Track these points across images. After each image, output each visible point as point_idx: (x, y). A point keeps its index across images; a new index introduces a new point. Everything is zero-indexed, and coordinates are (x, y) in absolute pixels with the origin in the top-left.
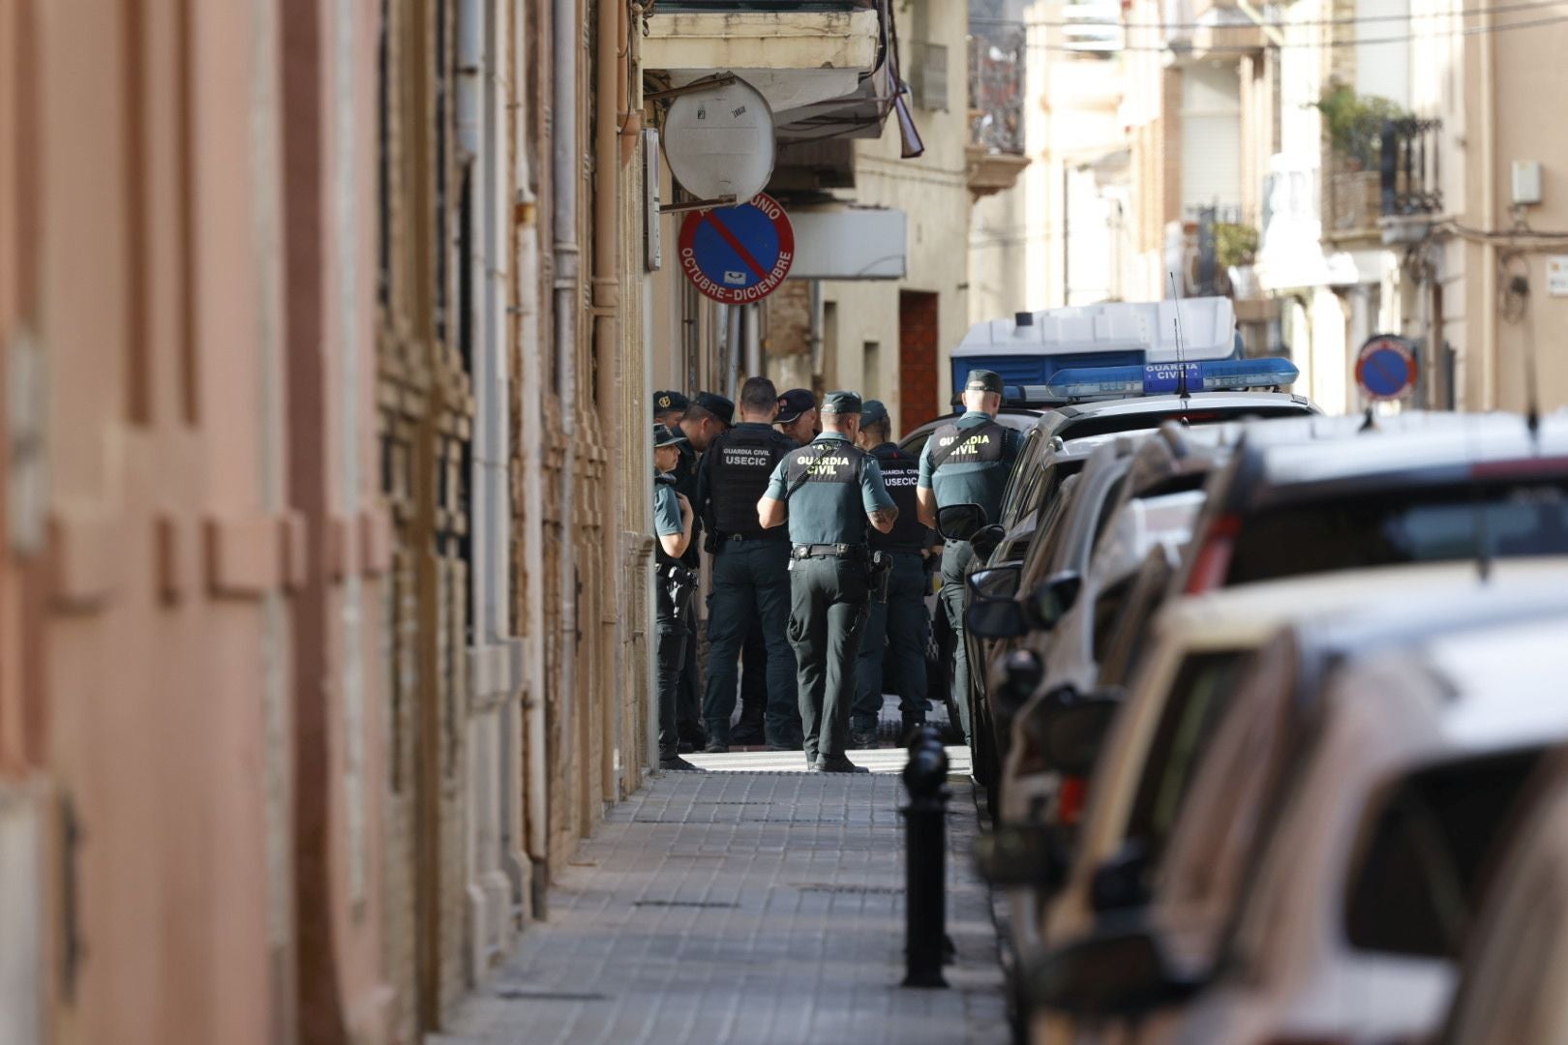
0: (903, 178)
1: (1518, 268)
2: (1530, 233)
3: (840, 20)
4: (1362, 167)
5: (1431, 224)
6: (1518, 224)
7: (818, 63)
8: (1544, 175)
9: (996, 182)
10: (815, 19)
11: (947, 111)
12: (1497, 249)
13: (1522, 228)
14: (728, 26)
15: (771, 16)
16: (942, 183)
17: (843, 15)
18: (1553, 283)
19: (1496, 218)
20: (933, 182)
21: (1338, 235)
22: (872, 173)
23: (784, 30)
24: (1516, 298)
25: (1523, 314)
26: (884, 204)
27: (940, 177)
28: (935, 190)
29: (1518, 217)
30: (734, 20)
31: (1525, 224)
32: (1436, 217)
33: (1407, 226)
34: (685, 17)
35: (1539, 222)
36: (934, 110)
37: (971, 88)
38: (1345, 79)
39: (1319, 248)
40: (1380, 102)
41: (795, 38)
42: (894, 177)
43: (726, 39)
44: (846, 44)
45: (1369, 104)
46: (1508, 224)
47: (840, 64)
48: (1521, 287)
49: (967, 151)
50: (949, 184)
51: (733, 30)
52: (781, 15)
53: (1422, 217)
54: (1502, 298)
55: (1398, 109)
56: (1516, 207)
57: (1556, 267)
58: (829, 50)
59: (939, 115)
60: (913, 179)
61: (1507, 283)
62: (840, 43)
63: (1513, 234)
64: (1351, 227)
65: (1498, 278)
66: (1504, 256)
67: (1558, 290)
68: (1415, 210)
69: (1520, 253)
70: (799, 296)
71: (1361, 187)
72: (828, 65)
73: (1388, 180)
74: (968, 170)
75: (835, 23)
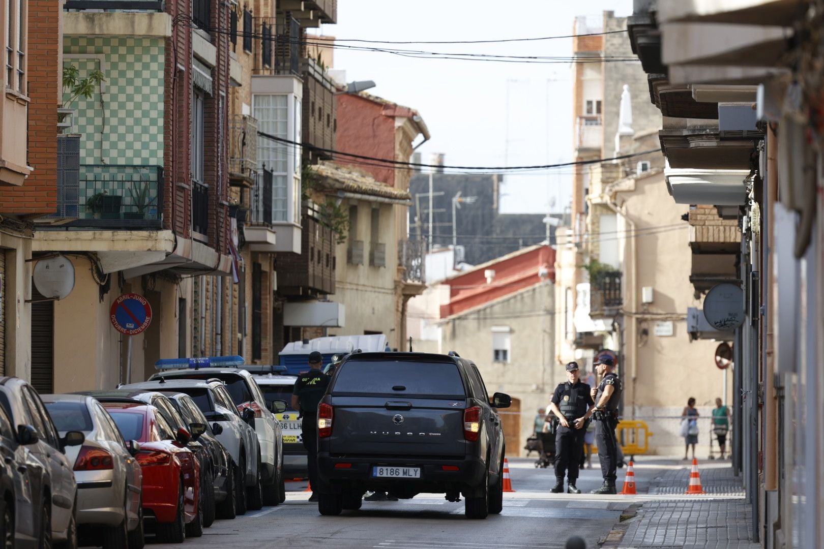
0: (366, 291)
1: (644, 326)
2: (649, 313)
3: (154, 234)
4: (599, 289)
5: (618, 310)
6: (645, 310)
7: (146, 249)
8: (655, 293)
9: (412, 293)
10: (145, 233)
11: (385, 267)
12: (637, 319)
13: (646, 312)
14: (113, 235)
15: (129, 232)
16: (384, 293)
17: (155, 232)
18: (657, 331)
19: (637, 308)
20: (379, 292)
21: (593, 313)
22: (352, 289)
23: (133, 237)
24: (644, 337)
25: (646, 343)
26: (331, 300)
27: (383, 291)
28: (381, 296)
29: (645, 307)
30: (116, 233)
31: (647, 310)
32: (620, 307)
33: (610, 310)
34: (98, 233)
35: (654, 309)
36: (379, 267)
37: (400, 258)
38: (595, 257)
39: (589, 317)
40: (606, 266)
41: (137, 240)
42: (362, 291)
43: (113, 240)
44: (156, 243)
45: (602, 266)
46: (641, 310)
47: (154, 249)
48: (645, 332)
49: (395, 281)
50: (387, 293)
51: (115, 237)
52: (133, 232)
53: (616, 307)
54: (639, 337)
55: (612, 269)
56: (643, 304)
57: (658, 325)
58: (150, 244)
59: (382, 269)
60: (371, 291)
61: (641, 331)
62: (154, 242)
63: (643, 313)
64: (596, 310)
65: (638, 329)
66: (639, 321)
67: (659, 334)
68: (613, 305)
69: (645, 320)
70: (320, 333)
71: (599, 297)
72: (149, 250)
73: (604, 295)
74: (395, 288)
75: (152, 235)
